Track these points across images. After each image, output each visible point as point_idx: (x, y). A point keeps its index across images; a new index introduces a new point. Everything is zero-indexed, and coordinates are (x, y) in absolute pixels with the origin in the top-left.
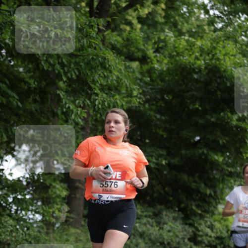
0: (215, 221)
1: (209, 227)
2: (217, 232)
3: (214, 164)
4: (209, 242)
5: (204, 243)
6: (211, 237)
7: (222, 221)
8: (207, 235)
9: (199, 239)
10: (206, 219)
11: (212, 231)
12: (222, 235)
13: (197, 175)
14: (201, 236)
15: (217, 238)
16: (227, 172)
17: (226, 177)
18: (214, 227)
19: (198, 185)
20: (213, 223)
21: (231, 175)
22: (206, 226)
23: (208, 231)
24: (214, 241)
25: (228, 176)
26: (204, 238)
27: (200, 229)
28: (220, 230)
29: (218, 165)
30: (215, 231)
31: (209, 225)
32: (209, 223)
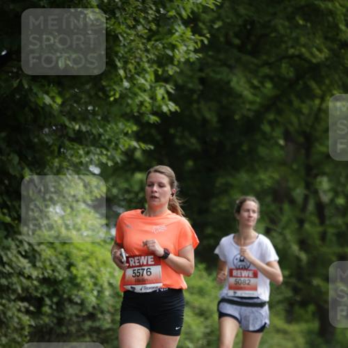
0: (39, 244)
1: (25, 257)
2: (44, 268)
3: (41, 115)
4: (25, 289)
5: (15, 291)
6: (29, 277)
8: (21, 274)
9: (3, 282)
10: (20, 237)
11: (34, 266)
12: (56, 274)
14: (9, 275)
15: (45, 281)
16: (72, 135)
17: (67, 143)
18: (37, 256)
19: (4, 159)
20: (36, 247)
21: (79, 138)
22: (19, 252)
23: (24, 263)
24: (36, 289)
25: (71, 140)
26: (15, 280)
27: (5, 259)
28: (51, 265)
29: (51, 115)
30: (39, 264)
31: (26, 251)
32: (27, 247)
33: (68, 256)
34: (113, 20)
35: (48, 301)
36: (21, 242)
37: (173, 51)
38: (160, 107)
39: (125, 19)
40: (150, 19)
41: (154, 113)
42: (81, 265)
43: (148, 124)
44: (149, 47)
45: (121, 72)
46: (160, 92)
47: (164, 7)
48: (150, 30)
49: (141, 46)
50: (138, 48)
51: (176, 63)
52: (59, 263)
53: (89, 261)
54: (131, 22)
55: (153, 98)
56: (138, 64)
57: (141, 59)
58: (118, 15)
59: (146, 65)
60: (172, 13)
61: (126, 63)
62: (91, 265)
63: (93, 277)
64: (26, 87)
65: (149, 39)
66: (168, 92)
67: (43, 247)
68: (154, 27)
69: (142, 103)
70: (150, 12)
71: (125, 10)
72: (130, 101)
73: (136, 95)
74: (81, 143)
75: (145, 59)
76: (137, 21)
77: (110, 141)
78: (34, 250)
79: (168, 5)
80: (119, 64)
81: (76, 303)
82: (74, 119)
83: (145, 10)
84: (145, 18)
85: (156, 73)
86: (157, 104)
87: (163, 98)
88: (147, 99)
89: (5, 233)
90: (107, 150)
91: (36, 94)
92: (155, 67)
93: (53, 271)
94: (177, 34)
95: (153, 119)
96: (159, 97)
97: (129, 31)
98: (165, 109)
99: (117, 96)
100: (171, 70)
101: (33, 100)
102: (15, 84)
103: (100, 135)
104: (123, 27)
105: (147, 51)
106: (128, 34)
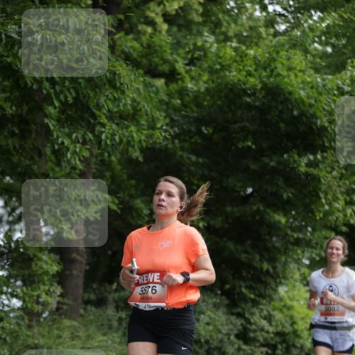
0: (274, 310)
1: (265, 319)
3: (274, 228)
4: (265, 339)
5: (259, 341)
6: (268, 332)
7: (285, 310)
8: (262, 330)
9: (252, 335)
10: (261, 307)
11: (270, 324)
13: (249, 242)
14: (255, 331)
15: (278, 334)
16: (292, 240)
17: (290, 247)
19: (250, 257)
20: (272, 313)
21: (297, 242)
23: (264, 323)
24: (272, 339)
25: (293, 244)
26: (258, 334)
27: (252, 321)
28: (281, 324)
29: (279, 228)
31: (265, 315)
32: (265, 313)
33: (292, 317)
35: (279, 347)
36: (262, 310)
38: (349, 221)
39: (325, 168)
40: (341, 166)
41: (345, 225)
42: (300, 323)
44: (341, 184)
45: (324, 201)
48: (341, 174)
49: (336, 183)
50: (334, 185)
52: (286, 322)
53: (305, 320)
54: (329, 169)
55: (345, 215)
56: (334, 194)
57: (336, 191)
58: (321, 166)
59: (339, 196)
61: (326, 194)
65: (341, 179)
67: (275, 312)
68: (344, 171)
69: (337, 218)
74: (298, 246)
75: (338, 192)
76: (333, 169)
77: (317, 244)
78: (270, 314)
80: (322, 195)
81: (298, 348)
82: (294, 231)
84: (338, 166)
85: (345, 200)
86: (347, 219)
87: (351, 215)
90: (316, 250)
92: (345, 196)
95: (344, 229)
96: (349, 215)
97: (327, 175)
98: (352, 222)
103: (311, 240)
104: (324, 173)
105: (340, 186)
106: (327, 177)
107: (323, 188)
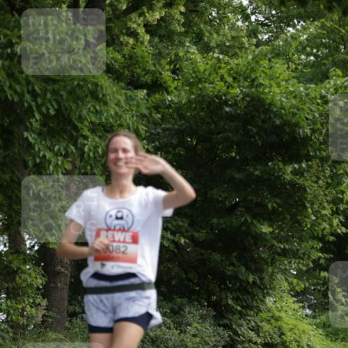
0: (262, 321)
1: (252, 330)
2: (265, 337)
3: (259, 238)
6: (256, 343)
7: (273, 321)
8: (250, 341)
9: (240, 346)
10: (249, 318)
11: (259, 336)
12: (273, 340)
13: (235, 254)
14: (243, 342)
15: (266, 345)
16: (279, 251)
17: (277, 257)
18: (260, 329)
19: (236, 269)
20: (259, 324)
21: (284, 253)
22: (249, 328)
23: (252, 334)
25: (280, 255)
26: (246, 345)
27: (239, 332)
28: (269, 335)
29: (266, 240)
30: (261, 334)
31: (252, 327)
32: (253, 324)
33: (280, 329)
34: (303, 179)
36: (249, 321)
37: (342, 194)
38: (336, 230)
39: (311, 177)
40: (327, 176)
41: (332, 234)
42: (289, 334)
43: (329, 241)
45: (310, 210)
46: (335, 222)
47: (336, 168)
48: (327, 183)
49: (321, 193)
50: (320, 195)
51: (345, 202)
52: (275, 333)
54: (314, 179)
55: (331, 225)
56: (320, 204)
57: (322, 200)
58: (305, 175)
59: (326, 204)
60: (341, 171)
61: (312, 204)
62: (295, 334)
63: (297, 341)
64: (249, 221)
65: (327, 188)
66: (340, 221)
67: (264, 323)
68: (329, 181)
69: (324, 229)
70: (327, 172)
71: (310, 172)
72: (316, 228)
73: (319, 224)
74: (285, 257)
75: (325, 201)
76: (318, 178)
77: (304, 254)
78: (258, 326)
79: (338, 167)
80: (308, 205)
82: (280, 242)
83: (323, 171)
84: (323, 176)
85: (332, 209)
86: (333, 228)
87: (338, 225)
88: (328, 226)
89: (239, 316)
90: (303, 260)
91: (255, 226)
92: (331, 205)
93: (271, 338)
94: (345, 184)
95: (332, 238)
96: (335, 224)
97: (313, 185)
98: (339, 231)
99: (309, 226)
100: (342, 207)
101: (254, 229)
102: (243, 219)
103: (298, 250)
104: (310, 182)
105: (326, 195)
106: (313, 187)
107: (309, 197)
